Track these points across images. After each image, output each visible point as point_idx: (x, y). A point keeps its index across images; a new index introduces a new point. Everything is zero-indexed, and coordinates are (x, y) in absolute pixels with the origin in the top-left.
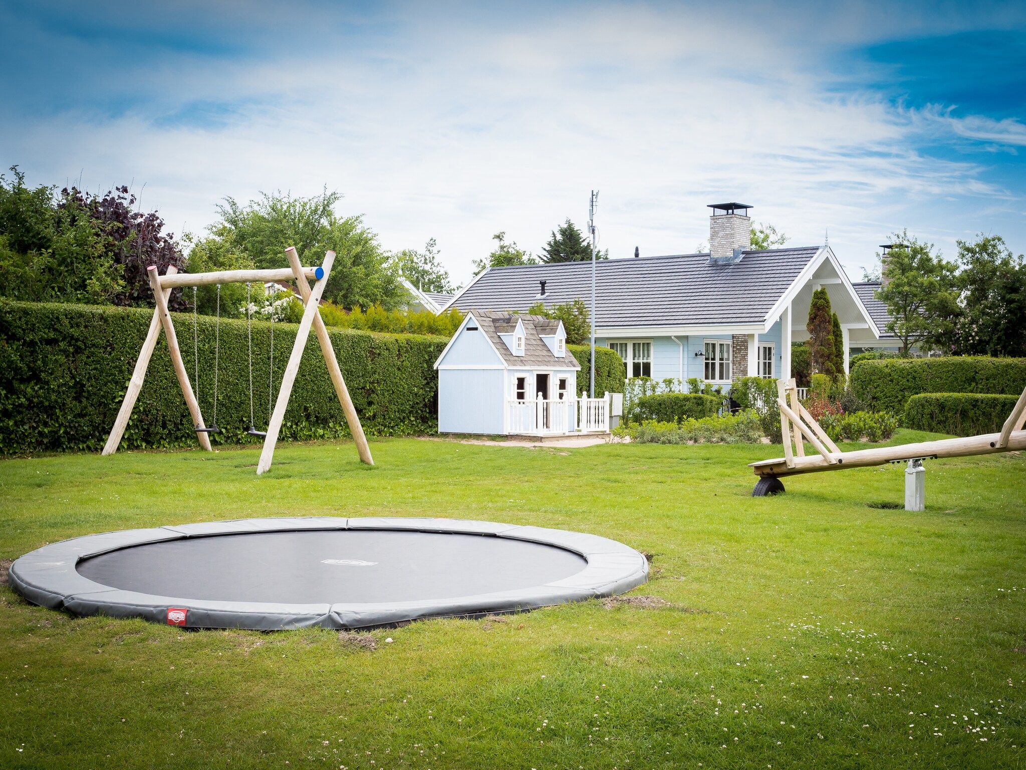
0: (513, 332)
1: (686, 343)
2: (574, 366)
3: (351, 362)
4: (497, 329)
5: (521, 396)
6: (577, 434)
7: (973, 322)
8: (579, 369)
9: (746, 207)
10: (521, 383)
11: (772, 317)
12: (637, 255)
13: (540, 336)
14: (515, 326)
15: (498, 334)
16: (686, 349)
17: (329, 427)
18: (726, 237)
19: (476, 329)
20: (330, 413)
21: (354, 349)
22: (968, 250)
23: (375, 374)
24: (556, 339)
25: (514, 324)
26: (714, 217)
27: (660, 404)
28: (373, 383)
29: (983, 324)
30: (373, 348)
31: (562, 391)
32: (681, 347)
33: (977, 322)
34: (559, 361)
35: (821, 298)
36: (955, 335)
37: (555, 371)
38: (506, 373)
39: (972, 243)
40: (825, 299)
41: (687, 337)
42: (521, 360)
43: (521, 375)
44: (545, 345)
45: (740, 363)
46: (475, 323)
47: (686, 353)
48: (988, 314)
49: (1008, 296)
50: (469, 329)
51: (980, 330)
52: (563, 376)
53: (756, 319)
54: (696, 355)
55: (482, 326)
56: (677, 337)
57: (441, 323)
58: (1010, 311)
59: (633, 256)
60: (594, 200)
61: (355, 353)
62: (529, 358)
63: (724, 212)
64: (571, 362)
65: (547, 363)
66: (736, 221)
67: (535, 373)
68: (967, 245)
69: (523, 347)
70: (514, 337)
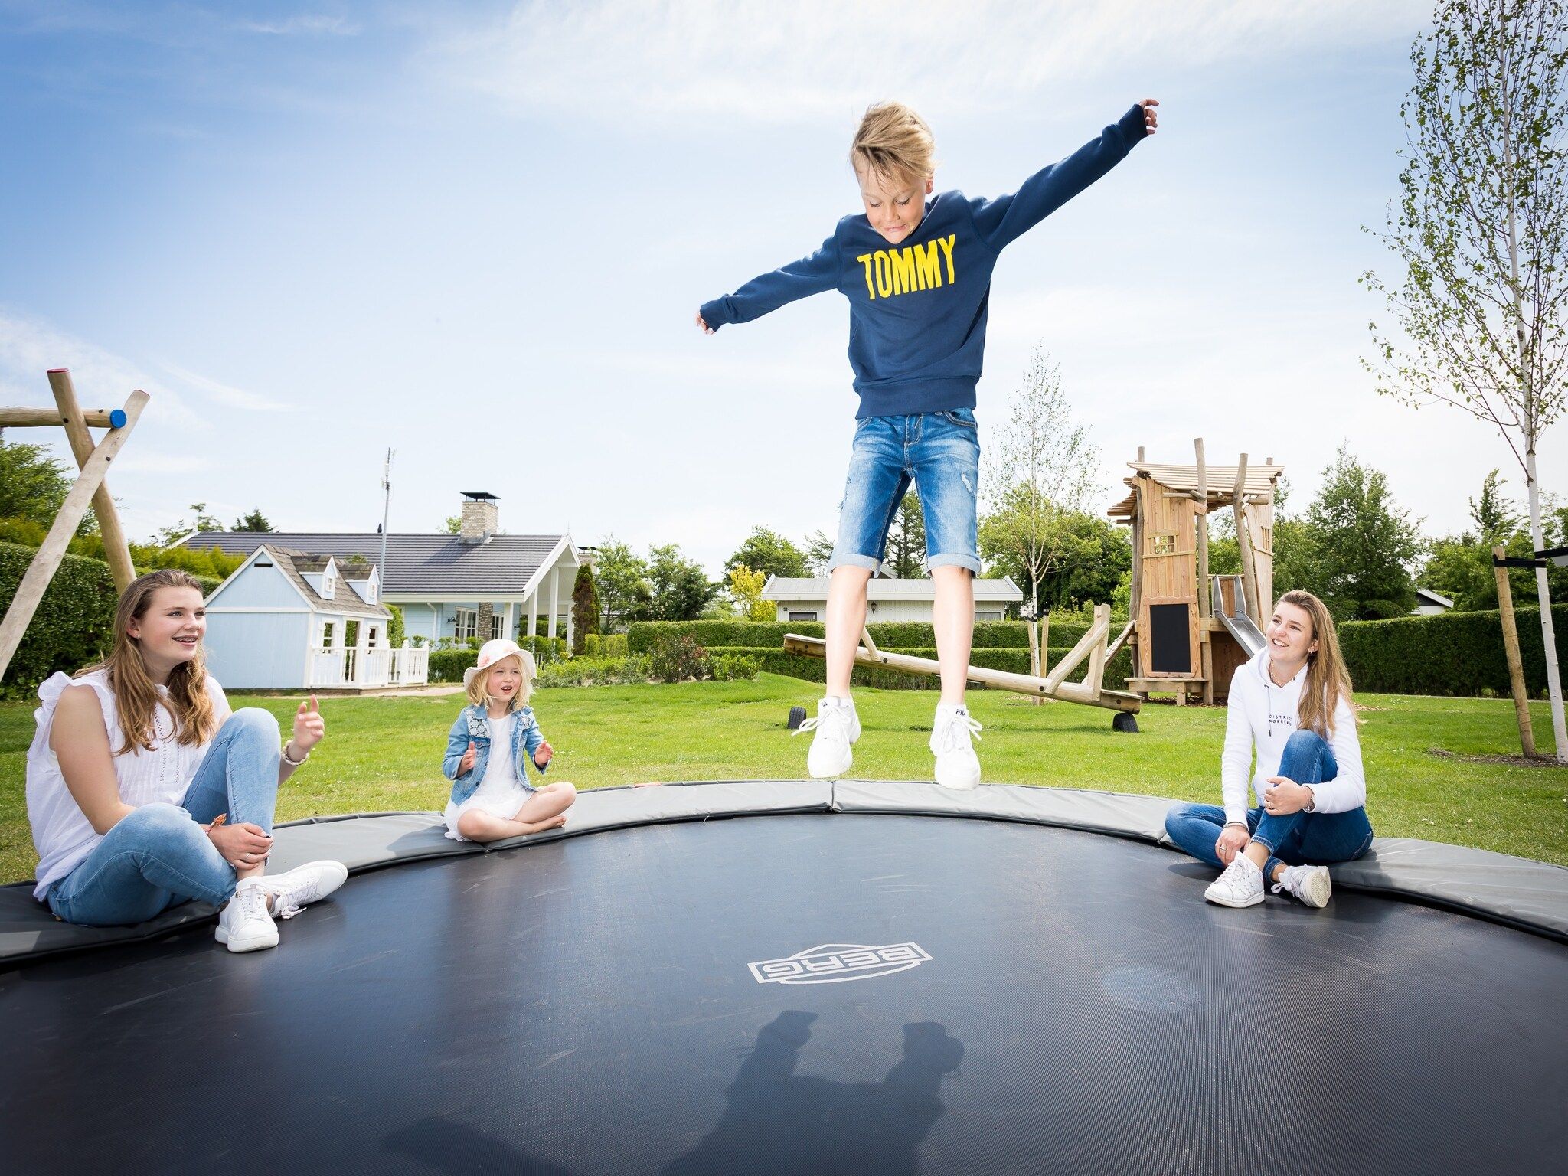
0: (323, 571)
1: (440, 609)
2: (387, 614)
3: (68, 595)
4: (298, 568)
5: (327, 643)
6: (397, 686)
7: (662, 604)
8: (392, 618)
9: (495, 498)
10: (329, 627)
11: (531, 586)
12: (380, 531)
13: (347, 581)
14: (326, 565)
15: (301, 573)
16: (440, 615)
17: (16, 683)
18: (477, 520)
19: (270, 566)
20: (20, 664)
21: (74, 578)
22: (657, 552)
23: (105, 614)
24: (368, 585)
25: (324, 563)
26: (466, 503)
27: (446, 661)
28: (101, 625)
29: (669, 606)
30: (105, 580)
31: (372, 641)
32: (436, 613)
33: (664, 605)
34: (371, 608)
35: (586, 572)
36: (647, 614)
37: (365, 618)
38: (312, 617)
39: (659, 548)
40: (589, 573)
41: (442, 604)
42: (332, 605)
43: (330, 621)
44: (353, 591)
45: (484, 630)
46: (269, 557)
47: (440, 619)
48: (671, 599)
49: (688, 586)
50: (257, 565)
51: (666, 610)
52: (373, 624)
53: (515, 590)
54: (449, 621)
55: (280, 563)
56: (433, 604)
57: (199, 561)
58: (688, 597)
59: (376, 532)
60: (391, 457)
61: (76, 583)
62: (339, 602)
63: (474, 500)
64: (383, 610)
65: (359, 609)
66: (488, 509)
67: (346, 619)
68: (656, 548)
69: (333, 590)
70: (324, 578)
